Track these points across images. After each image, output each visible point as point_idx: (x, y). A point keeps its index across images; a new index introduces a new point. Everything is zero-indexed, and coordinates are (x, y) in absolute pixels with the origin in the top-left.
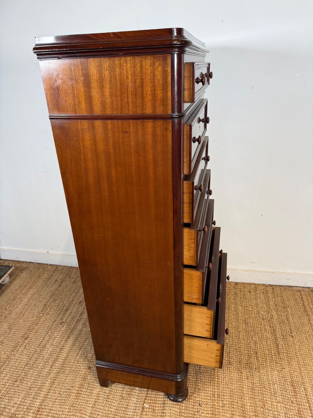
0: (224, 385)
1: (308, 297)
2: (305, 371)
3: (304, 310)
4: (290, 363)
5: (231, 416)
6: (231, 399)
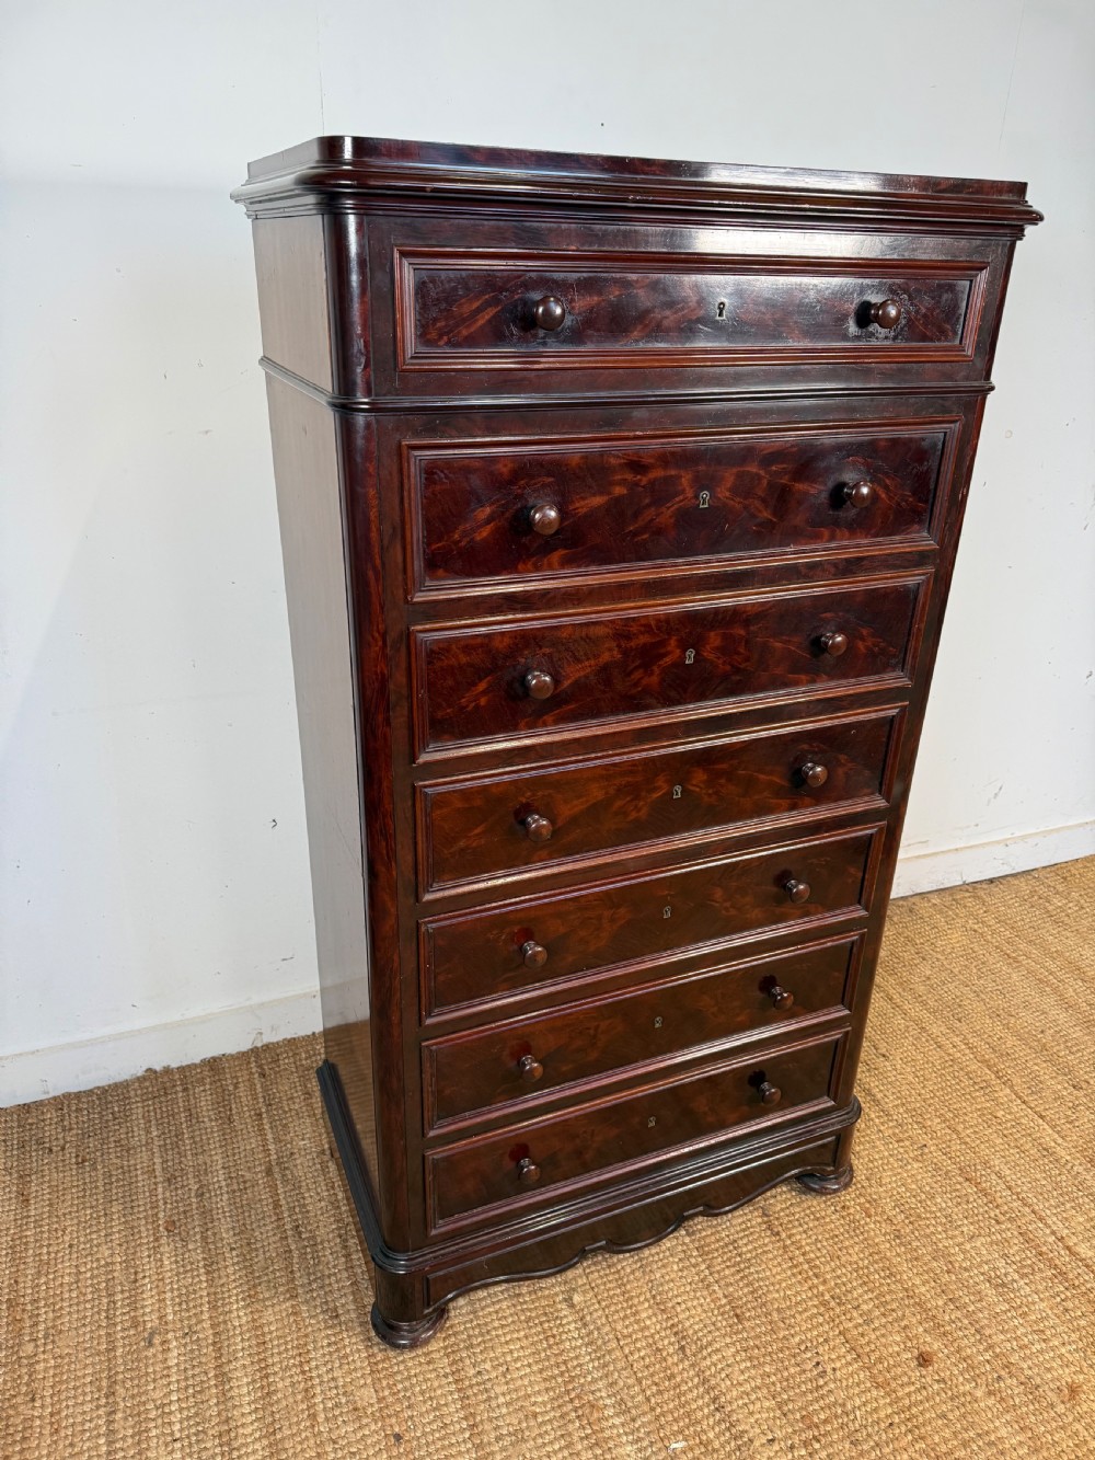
5: (903, 1335)
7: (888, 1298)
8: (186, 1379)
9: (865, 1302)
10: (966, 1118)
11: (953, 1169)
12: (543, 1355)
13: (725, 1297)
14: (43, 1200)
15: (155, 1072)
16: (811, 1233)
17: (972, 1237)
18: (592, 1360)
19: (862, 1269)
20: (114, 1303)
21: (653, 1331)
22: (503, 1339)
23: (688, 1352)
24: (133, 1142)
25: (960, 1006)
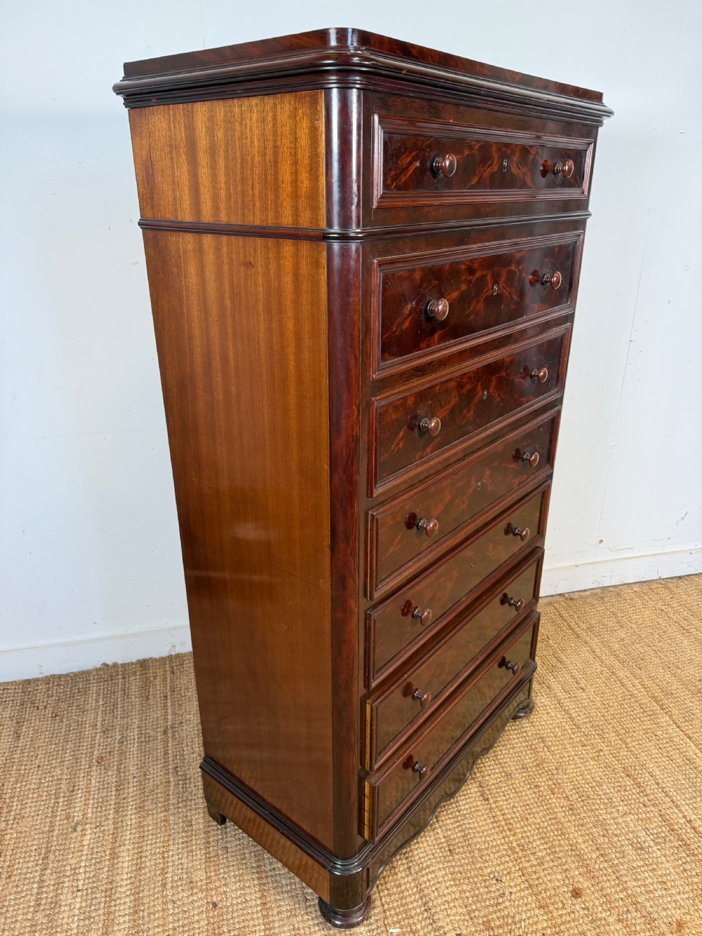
0: (519, 821)
1: (570, 611)
2: (634, 743)
3: (575, 636)
4: (604, 738)
5: (564, 875)
6: (546, 843)
7: (557, 849)
8: (92, 854)
9: (540, 850)
10: (634, 734)
11: (619, 767)
13: (445, 837)
14: (28, 737)
15: (108, 665)
16: (511, 801)
17: (625, 814)
19: (542, 828)
20: (58, 803)
23: (413, 872)
24: (87, 707)
25: (642, 659)
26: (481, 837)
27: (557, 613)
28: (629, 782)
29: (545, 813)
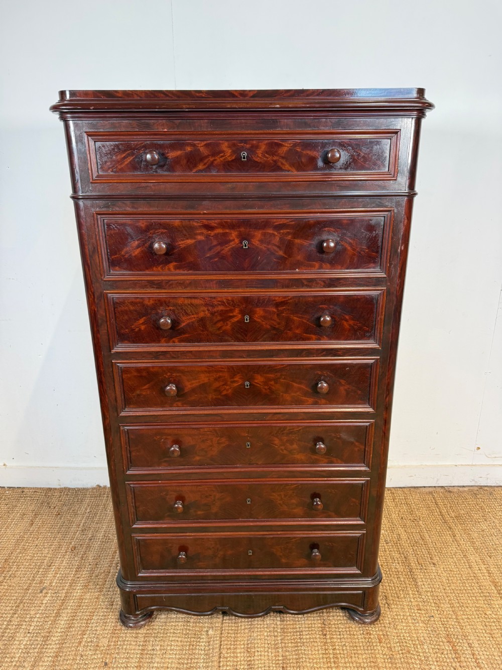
0: (344, 658)
1: (445, 501)
2: (464, 617)
3: (443, 521)
4: (439, 607)
8: (45, 610)
10: (467, 610)
11: (443, 633)
12: (184, 652)
13: (283, 656)
15: (100, 487)
16: (343, 640)
18: (204, 662)
21: (238, 660)
22: (171, 639)
24: (78, 512)
25: (495, 549)
26: (310, 663)
27: (434, 501)
28: (448, 647)
29: (368, 656)
